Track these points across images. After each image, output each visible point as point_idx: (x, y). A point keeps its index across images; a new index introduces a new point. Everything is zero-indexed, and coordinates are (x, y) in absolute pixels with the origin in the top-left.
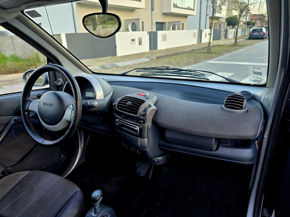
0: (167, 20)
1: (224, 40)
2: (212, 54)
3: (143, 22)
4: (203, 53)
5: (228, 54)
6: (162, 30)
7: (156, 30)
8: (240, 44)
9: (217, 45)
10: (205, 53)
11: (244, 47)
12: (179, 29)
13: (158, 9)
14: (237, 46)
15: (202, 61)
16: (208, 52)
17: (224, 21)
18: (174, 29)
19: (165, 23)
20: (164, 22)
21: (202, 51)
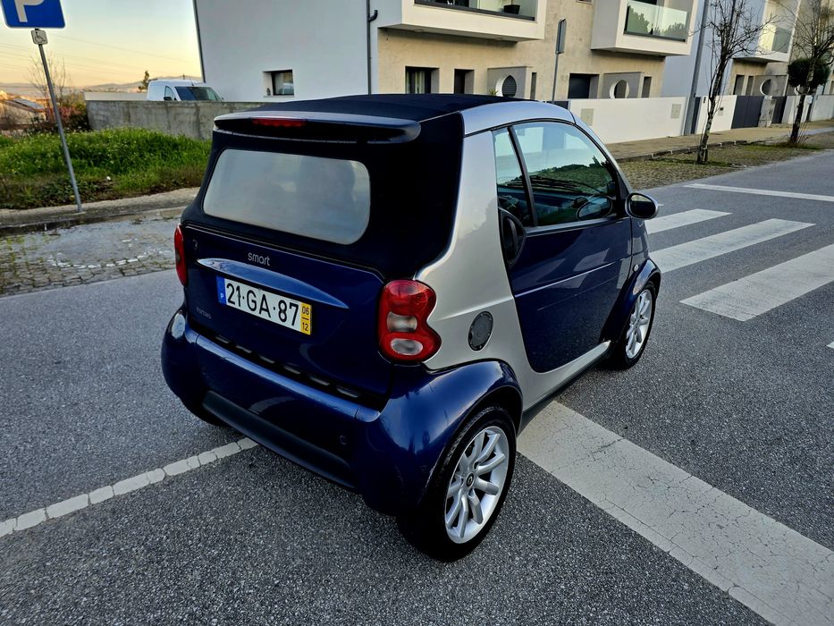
0: (603, 68)
1: (770, 127)
2: (708, 167)
3: (534, 74)
4: (687, 162)
5: (753, 169)
6: (586, 96)
7: (569, 98)
8: (808, 142)
9: (737, 142)
10: (692, 162)
11: (815, 152)
12: (633, 95)
13: (581, 40)
14: (796, 147)
15: (671, 183)
16: (699, 162)
17: (783, 70)
18: (619, 93)
19: (597, 75)
20: (594, 73)
21: (687, 157)
